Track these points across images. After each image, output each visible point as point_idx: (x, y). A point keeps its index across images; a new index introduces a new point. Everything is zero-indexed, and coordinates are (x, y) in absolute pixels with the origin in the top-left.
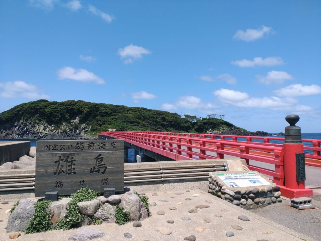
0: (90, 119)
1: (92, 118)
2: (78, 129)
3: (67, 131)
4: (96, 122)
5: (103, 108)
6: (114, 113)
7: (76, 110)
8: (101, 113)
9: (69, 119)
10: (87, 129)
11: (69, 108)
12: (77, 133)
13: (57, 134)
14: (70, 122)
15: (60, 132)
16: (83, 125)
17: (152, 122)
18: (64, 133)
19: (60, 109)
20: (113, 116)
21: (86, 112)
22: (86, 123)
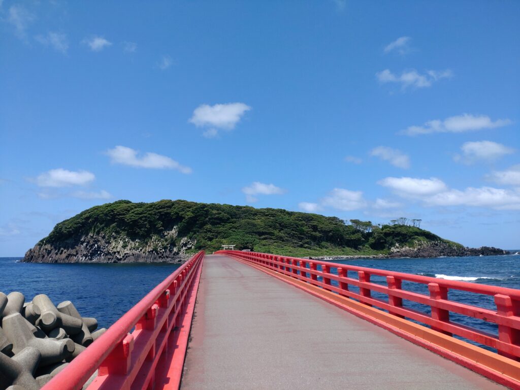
0: (194, 229)
1: (198, 227)
2: (175, 246)
3: (159, 249)
4: (203, 235)
5: (215, 212)
6: (232, 218)
7: (173, 215)
8: (213, 218)
9: (162, 230)
10: (189, 246)
11: (162, 212)
12: (173, 252)
13: (144, 255)
14: (164, 234)
15: (149, 252)
16: (183, 239)
17: (294, 232)
18: (154, 252)
19: (149, 214)
20: (231, 224)
21: (188, 218)
22: (189, 235)
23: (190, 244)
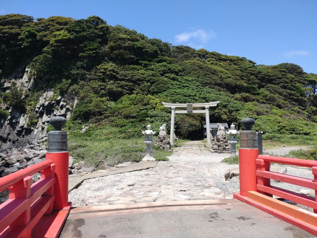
0: (74, 72)
1: (82, 67)
2: (23, 111)
4: (96, 84)
7: (22, 39)
8: (119, 47)
10: (58, 113)
12: (18, 128)
14: (2, 85)
16: (45, 95)
17: (289, 91)
20: (164, 63)
21: (57, 41)
22: (59, 86)
23: (62, 108)
